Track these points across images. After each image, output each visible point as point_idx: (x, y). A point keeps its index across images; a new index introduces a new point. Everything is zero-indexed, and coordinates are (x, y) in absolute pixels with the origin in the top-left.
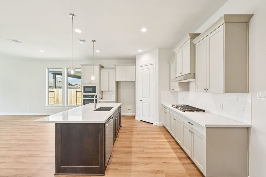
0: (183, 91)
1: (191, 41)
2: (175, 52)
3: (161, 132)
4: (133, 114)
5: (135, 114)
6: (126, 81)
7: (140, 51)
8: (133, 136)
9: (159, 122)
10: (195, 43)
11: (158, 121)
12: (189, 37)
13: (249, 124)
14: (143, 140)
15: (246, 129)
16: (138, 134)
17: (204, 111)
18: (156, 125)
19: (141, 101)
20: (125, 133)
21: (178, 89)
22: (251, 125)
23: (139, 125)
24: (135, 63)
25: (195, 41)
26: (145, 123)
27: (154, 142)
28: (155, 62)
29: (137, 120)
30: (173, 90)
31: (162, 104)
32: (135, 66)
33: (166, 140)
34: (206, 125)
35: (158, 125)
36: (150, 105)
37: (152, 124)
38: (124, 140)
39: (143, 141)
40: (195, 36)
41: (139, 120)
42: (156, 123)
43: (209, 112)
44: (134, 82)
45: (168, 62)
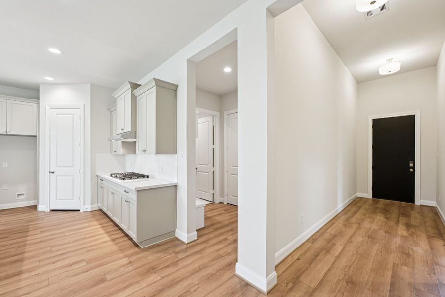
0: (128, 153)
1: (132, 91)
2: (116, 97)
3: (94, 219)
4: (33, 201)
5: (38, 202)
6: (9, 133)
7: (49, 79)
8: (29, 238)
9: (92, 205)
10: (137, 95)
11: (90, 204)
12: (129, 86)
13: (176, 182)
14: (55, 236)
15: (174, 187)
16: (41, 232)
17: (148, 177)
18: (86, 210)
19: (53, 173)
20: (8, 237)
21: (121, 151)
22: (177, 183)
23: (46, 219)
24: (38, 99)
25: (137, 92)
26: (61, 213)
27: (77, 233)
28: (84, 105)
29: (41, 212)
30: (115, 152)
31: (98, 176)
32: (38, 104)
33: (99, 226)
34: (136, 188)
35: (90, 211)
36: (73, 178)
37: (78, 212)
38: (4, 249)
39: (52, 239)
40: (135, 86)
41: (49, 211)
42: (86, 207)
43: (154, 177)
44: (36, 136)
45: (108, 110)
